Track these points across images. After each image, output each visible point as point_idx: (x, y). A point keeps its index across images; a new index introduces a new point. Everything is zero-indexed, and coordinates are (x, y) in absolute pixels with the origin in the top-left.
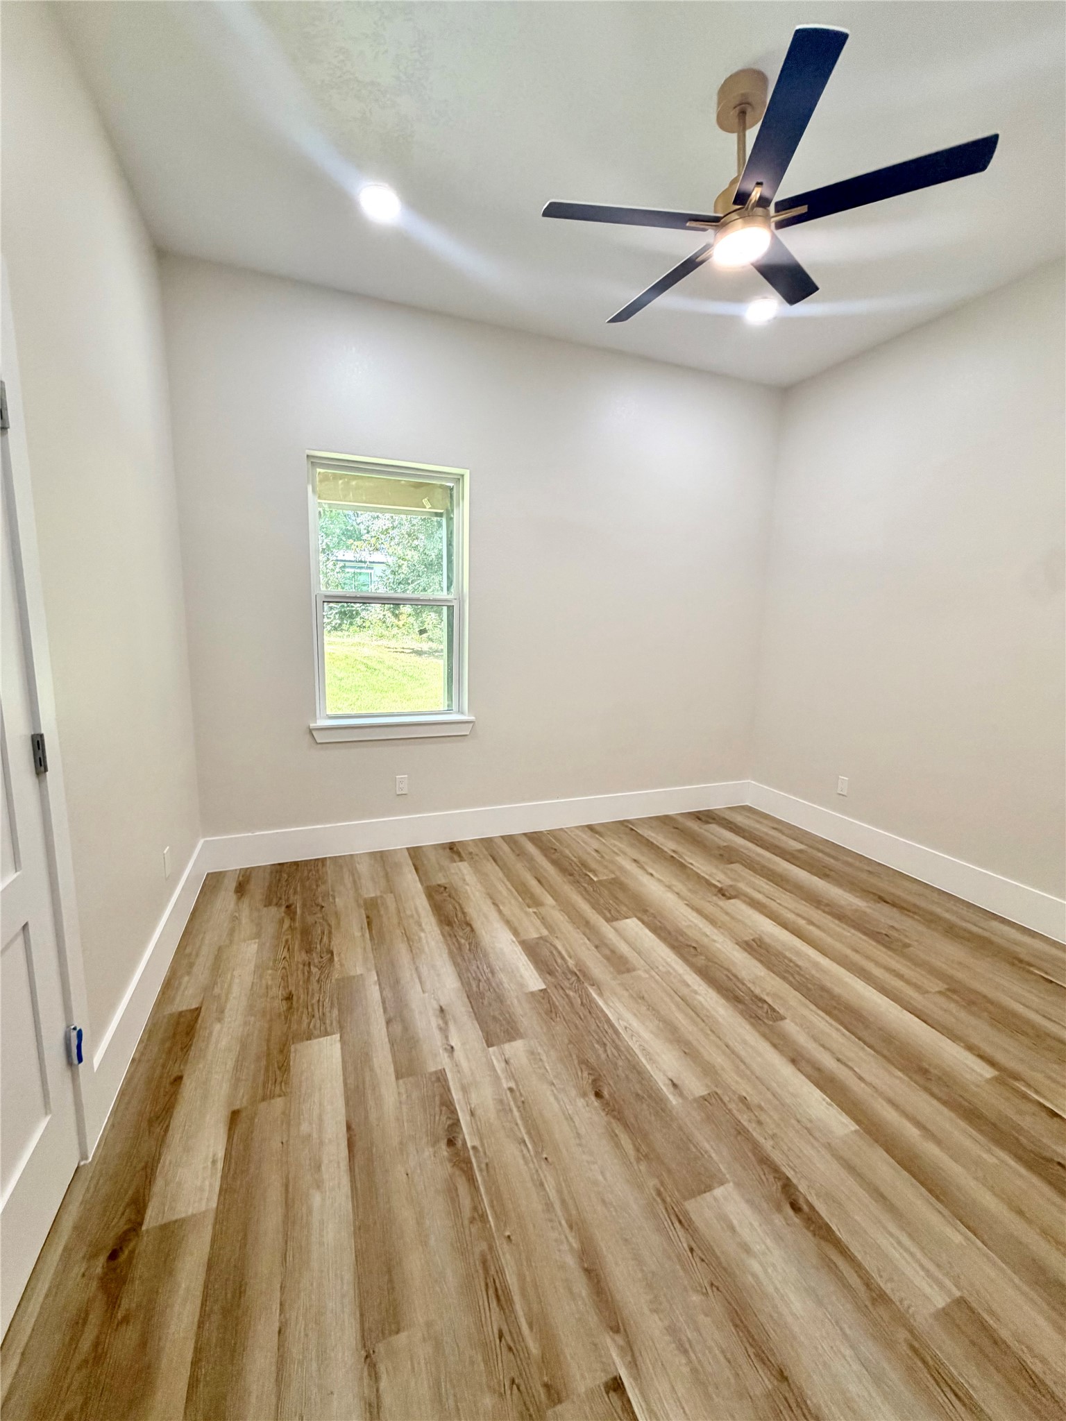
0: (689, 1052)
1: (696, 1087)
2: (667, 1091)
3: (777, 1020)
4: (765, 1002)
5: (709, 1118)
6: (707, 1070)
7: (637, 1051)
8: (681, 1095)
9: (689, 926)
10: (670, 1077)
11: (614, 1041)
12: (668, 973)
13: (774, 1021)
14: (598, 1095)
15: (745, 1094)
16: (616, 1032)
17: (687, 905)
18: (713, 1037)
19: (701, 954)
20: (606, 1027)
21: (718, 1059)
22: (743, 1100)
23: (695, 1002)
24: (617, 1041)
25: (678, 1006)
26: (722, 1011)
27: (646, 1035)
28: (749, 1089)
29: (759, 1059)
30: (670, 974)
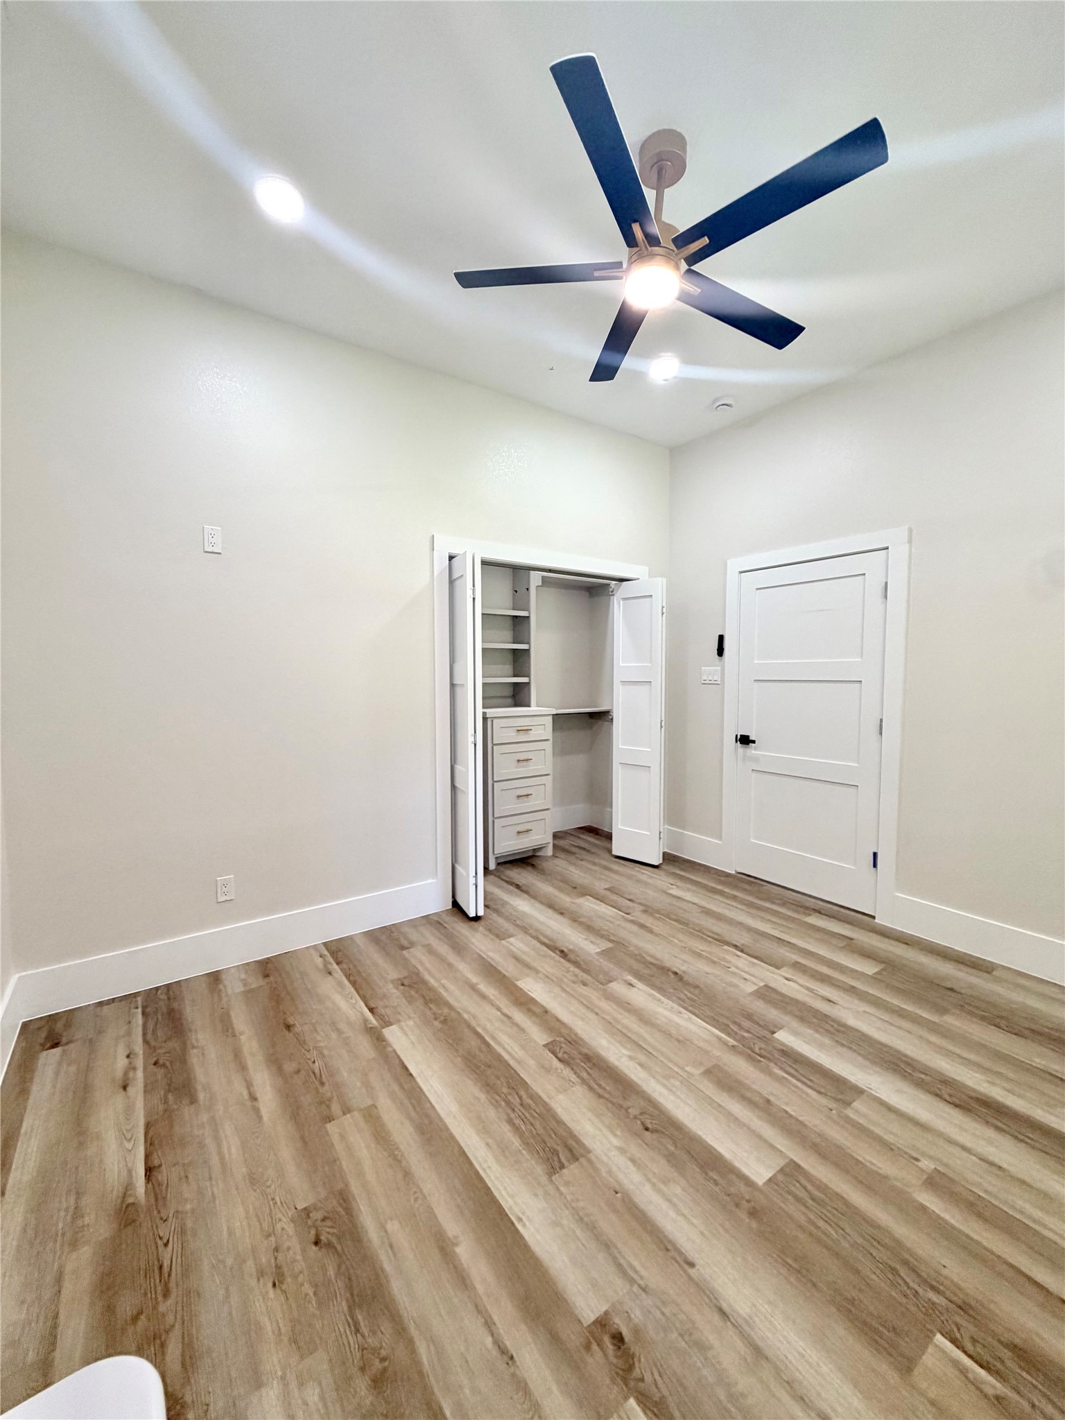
0: (626, 1006)
1: (617, 987)
2: (634, 981)
3: (552, 1042)
4: (560, 1060)
5: (606, 973)
6: (610, 997)
7: (663, 998)
8: (625, 981)
9: (666, 1181)
10: (634, 988)
11: (683, 1001)
12: (667, 1077)
13: (554, 1040)
14: (676, 973)
15: (585, 988)
16: (686, 1009)
17: (692, 1265)
18: (608, 1017)
19: (635, 1117)
20: (696, 1011)
21: (604, 1005)
22: (585, 984)
23: (629, 1046)
24: (682, 1003)
25: (645, 1040)
26: (604, 1042)
27: (660, 1010)
28: (581, 990)
29: (572, 1009)
30: (664, 1077)
